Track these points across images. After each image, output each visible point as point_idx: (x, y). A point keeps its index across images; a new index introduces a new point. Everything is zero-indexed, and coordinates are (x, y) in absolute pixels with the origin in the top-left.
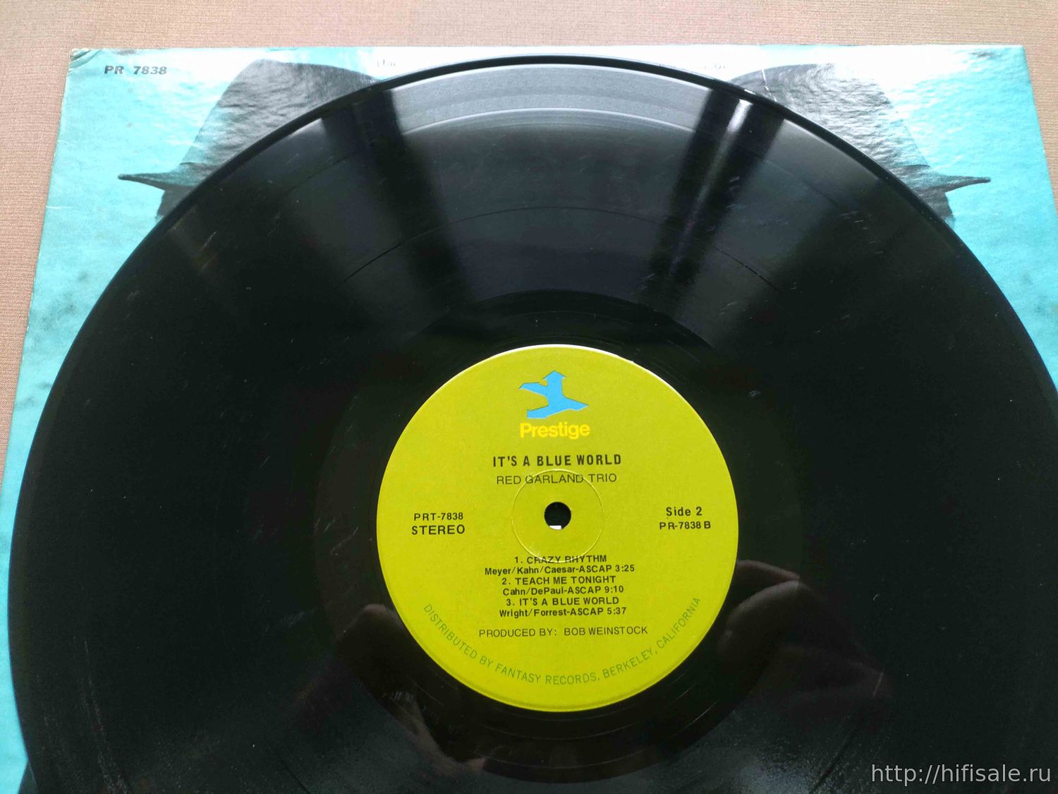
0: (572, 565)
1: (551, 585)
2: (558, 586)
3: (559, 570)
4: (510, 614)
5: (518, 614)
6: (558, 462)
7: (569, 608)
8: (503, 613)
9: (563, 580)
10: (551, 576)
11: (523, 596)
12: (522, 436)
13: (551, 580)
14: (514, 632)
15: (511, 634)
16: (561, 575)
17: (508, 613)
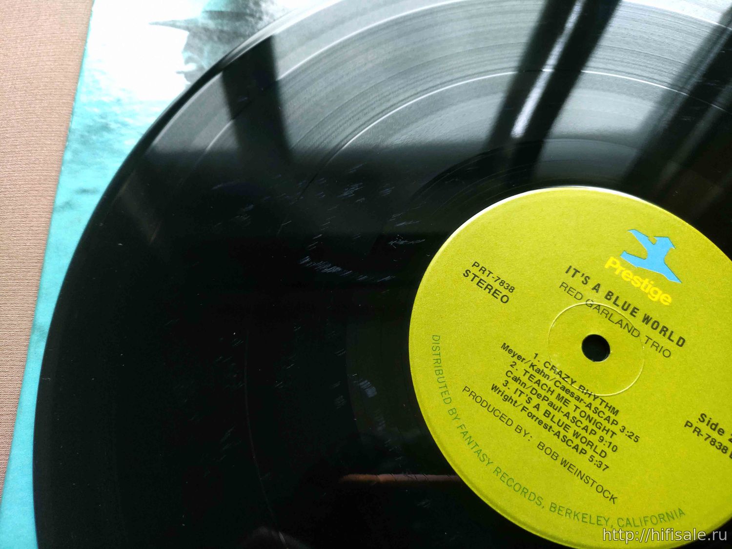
0: (582, 396)
1: (553, 398)
2: (559, 404)
3: (568, 391)
4: (500, 393)
5: (507, 399)
6: (625, 307)
7: (556, 428)
8: (494, 388)
9: (566, 402)
10: (558, 391)
11: (521, 388)
12: (607, 266)
13: (555, 395)
14: (494, 410)
15: (490, 410)
16: (567, 396)
17: (500, 391)
